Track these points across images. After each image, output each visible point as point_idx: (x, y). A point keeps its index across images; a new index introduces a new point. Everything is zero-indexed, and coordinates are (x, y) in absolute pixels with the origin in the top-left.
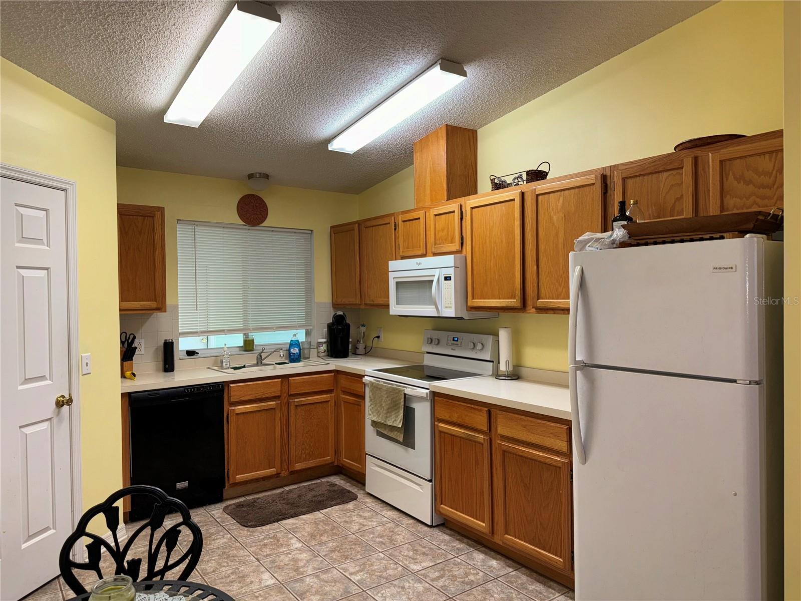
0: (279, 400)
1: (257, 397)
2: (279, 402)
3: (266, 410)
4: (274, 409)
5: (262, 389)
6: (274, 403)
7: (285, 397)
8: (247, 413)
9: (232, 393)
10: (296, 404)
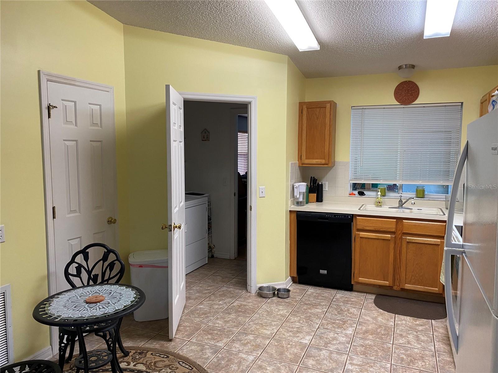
0: (394, 235)
1: (376, 229)
2: (394, 236)
3: (384, 239)
4: (390, 240)
5: (380, 224)
6: (390, 236)
7: (400, 234)
8: (369, 238)
9: (358, 223)
10: (408, 241)
